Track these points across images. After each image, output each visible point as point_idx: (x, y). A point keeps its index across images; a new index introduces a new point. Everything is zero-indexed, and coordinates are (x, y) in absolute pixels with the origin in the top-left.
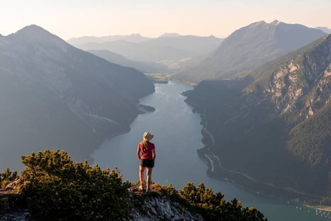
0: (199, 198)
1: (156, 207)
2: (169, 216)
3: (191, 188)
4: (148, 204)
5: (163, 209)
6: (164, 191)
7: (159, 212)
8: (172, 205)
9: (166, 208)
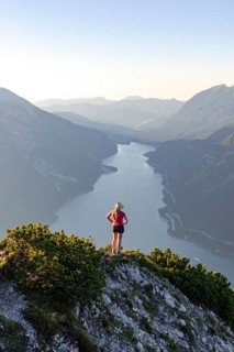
0: (165, 262)
1: (126, 272)
2: (138, 281)
3: (157, 252)
4: (119, 270)
5: (132, 274)
6: (133, 256)
7: (129, 277)
8: (141, 270)
9: (136, 274)
